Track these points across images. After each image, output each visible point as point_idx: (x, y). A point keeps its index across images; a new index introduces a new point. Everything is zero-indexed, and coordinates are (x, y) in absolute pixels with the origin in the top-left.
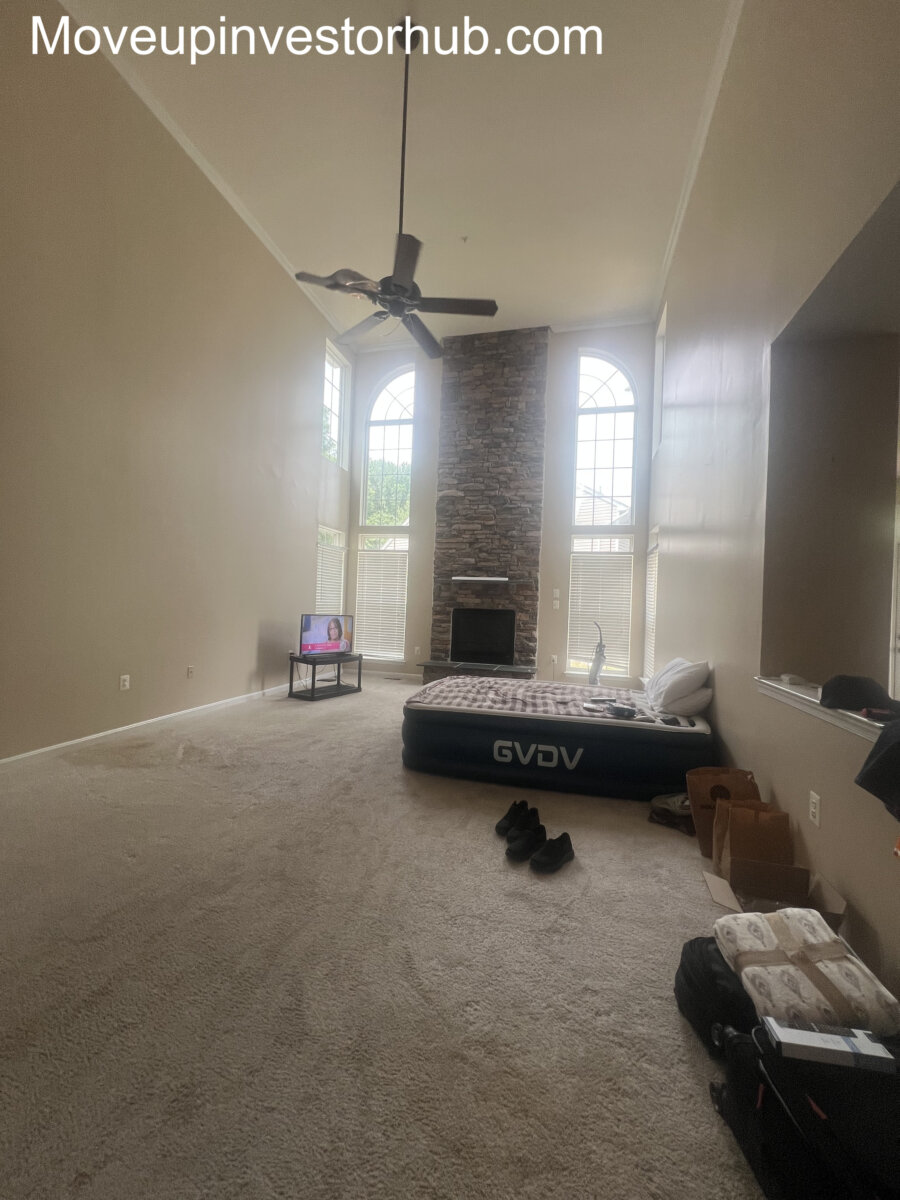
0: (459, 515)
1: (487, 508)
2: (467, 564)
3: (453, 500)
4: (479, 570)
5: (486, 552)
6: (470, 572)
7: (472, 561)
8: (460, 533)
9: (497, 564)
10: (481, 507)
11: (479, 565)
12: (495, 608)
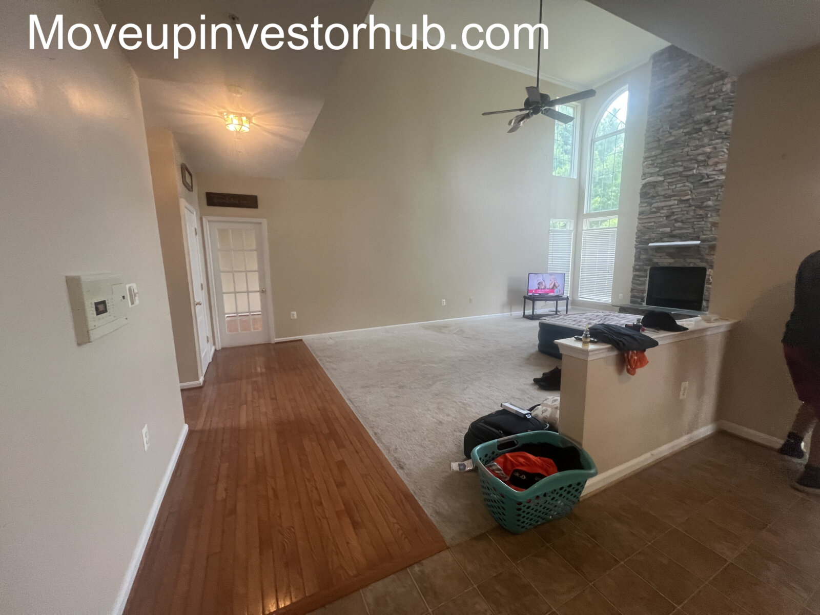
0: (659, 195)
1: (684, 186)
2: (663, 233)
3: (653, 185)
4: (673, 237)
5: (682, 222)
6: (666, 239)
7: (668, 230)
8: (659, 209)
9: (690, 231)
10: (678, 186)
11: (674, 232)
12: (687, 265)
